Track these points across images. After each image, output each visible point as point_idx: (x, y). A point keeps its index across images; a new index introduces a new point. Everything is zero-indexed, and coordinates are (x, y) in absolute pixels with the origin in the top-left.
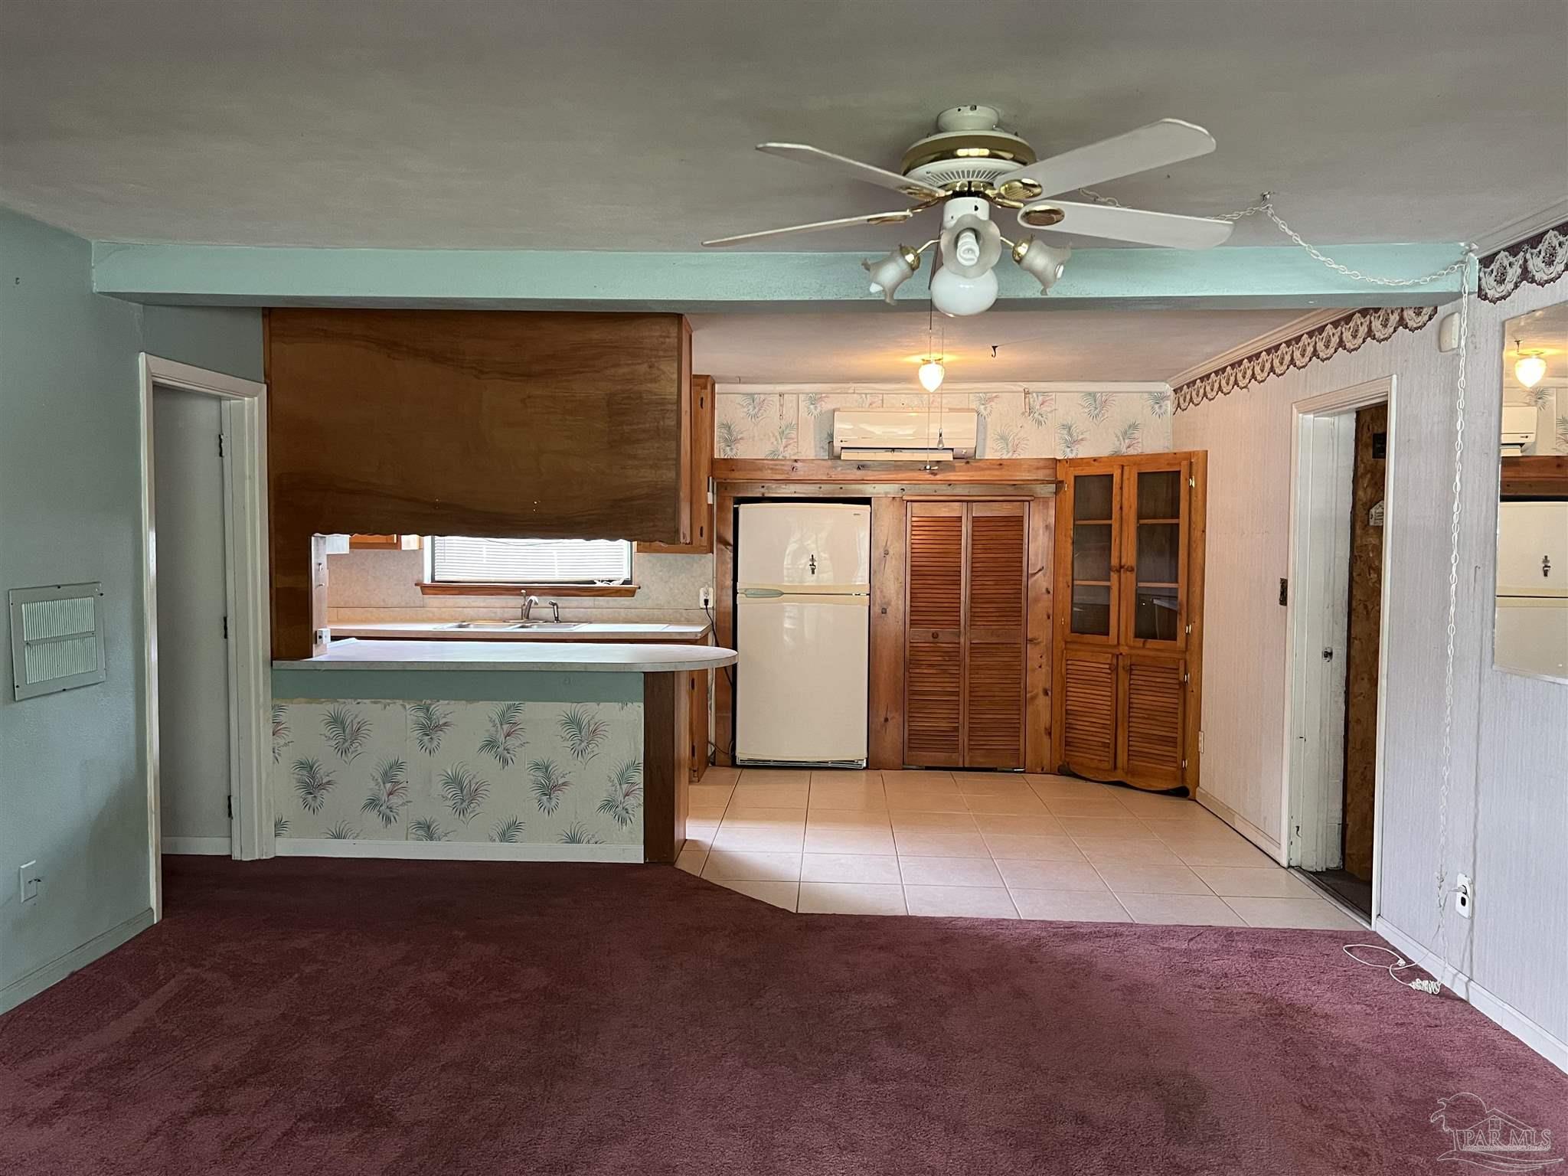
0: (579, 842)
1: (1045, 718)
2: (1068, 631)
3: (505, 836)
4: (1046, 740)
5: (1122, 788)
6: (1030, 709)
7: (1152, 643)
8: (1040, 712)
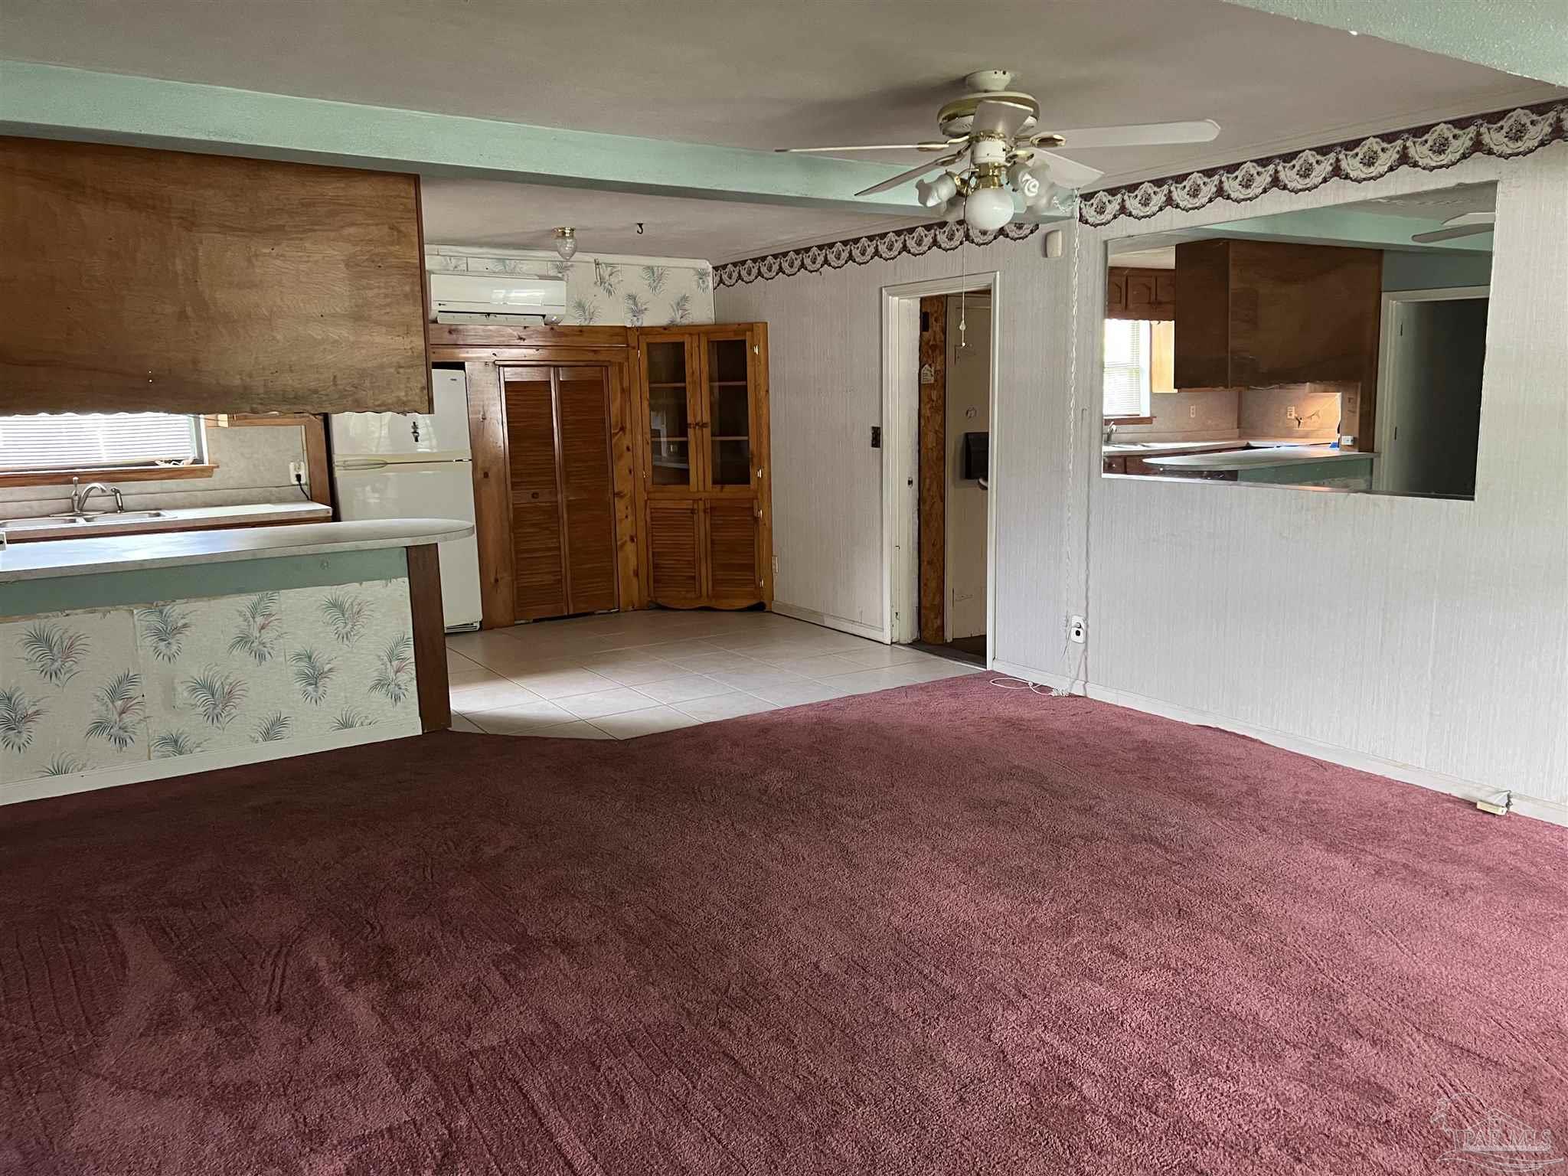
0: (351, 726)
1: (633, 562)
2: (649, 483)
3: (269, 735)
4: (635, 580)
5: (706, 612)
6: (620, 555)
7: (728, 488)
8: (629, 557)
